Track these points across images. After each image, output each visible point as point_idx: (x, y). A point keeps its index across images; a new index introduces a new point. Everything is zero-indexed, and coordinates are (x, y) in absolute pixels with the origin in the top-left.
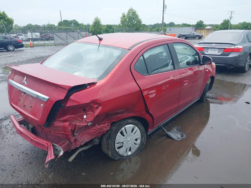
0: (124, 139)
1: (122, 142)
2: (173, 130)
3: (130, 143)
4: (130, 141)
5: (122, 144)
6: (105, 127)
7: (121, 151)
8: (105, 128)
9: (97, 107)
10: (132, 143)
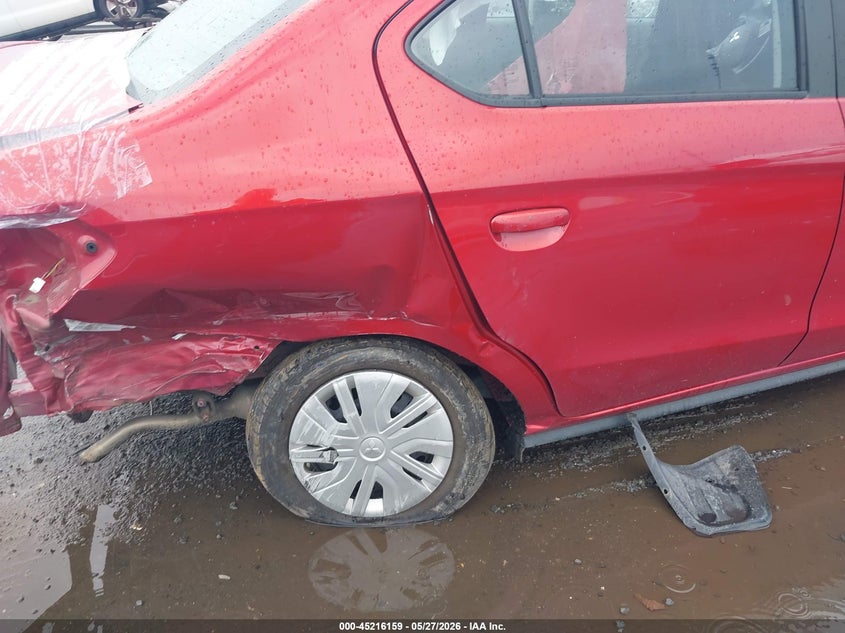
0: (341, 433)
1: (331, 449)
2: (714, 460)
3: (376, 463)
4: (376, 454)
5: (327, 455)
6: (229, 355)
7: (323, 488)
8: (230, 360)
9: (91, 246)
10: (392, 464)
